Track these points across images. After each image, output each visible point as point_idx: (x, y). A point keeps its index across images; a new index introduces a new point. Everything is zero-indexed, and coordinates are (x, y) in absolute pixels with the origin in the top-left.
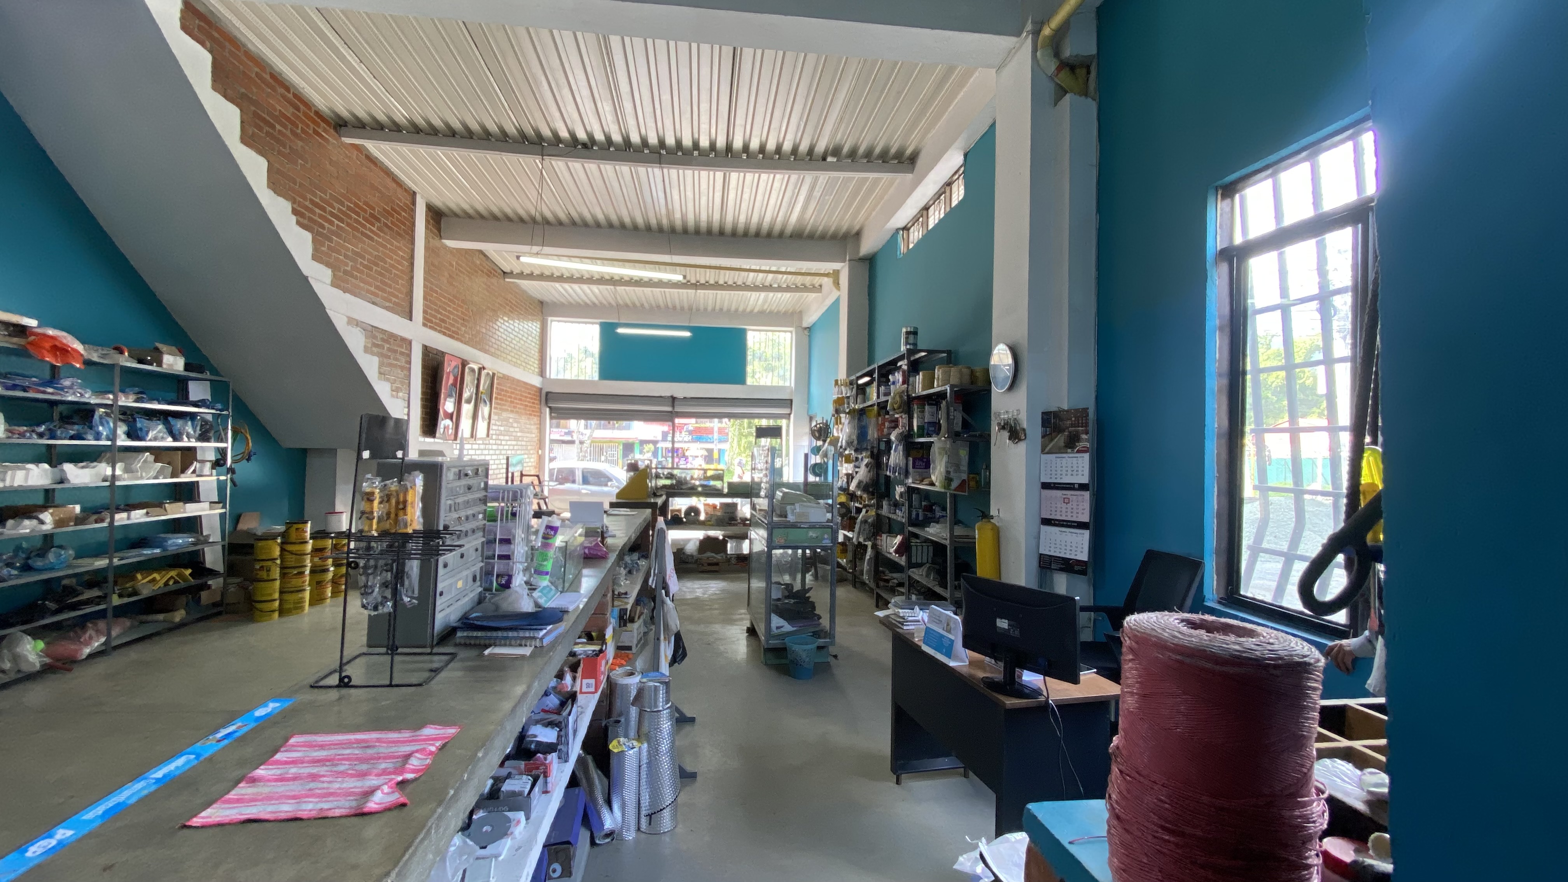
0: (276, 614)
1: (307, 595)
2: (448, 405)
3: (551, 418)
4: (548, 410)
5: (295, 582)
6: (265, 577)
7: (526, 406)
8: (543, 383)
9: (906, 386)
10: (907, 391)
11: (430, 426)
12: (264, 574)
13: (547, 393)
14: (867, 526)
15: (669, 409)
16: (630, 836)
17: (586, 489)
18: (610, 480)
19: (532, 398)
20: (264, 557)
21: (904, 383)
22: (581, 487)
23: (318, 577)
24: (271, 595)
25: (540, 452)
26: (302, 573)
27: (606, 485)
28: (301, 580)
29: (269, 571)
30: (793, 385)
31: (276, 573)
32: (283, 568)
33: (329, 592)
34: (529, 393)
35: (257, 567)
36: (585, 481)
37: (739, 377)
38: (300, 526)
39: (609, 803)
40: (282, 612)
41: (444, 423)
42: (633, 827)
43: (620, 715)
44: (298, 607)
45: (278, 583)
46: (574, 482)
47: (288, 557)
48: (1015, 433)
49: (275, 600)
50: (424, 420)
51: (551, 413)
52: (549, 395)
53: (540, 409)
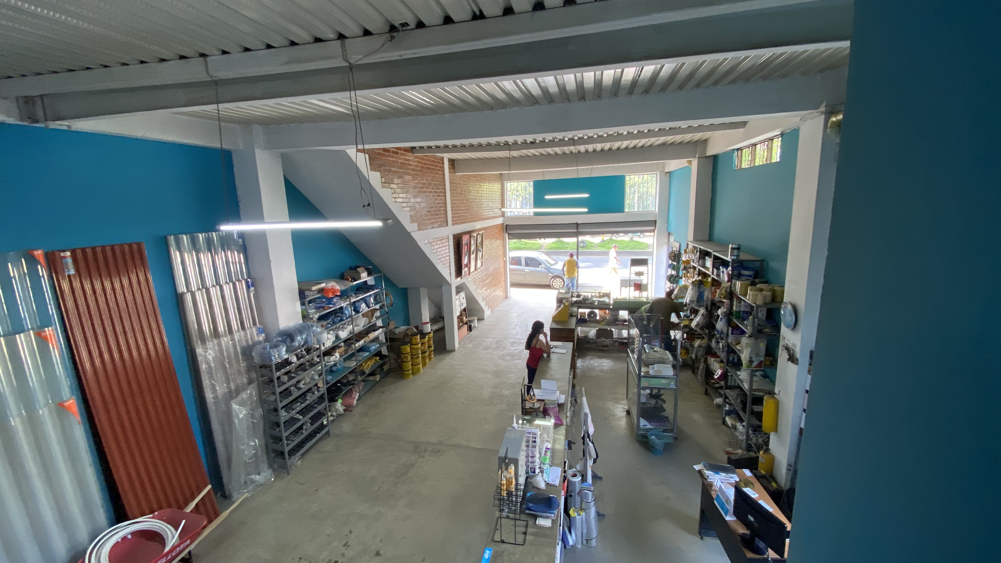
0: (411, 375)
1: (421, 365)
2: (465, 261)
3: (509, 239)
4: (507, 234)
5: (416, 361)
6: (406, 361)
7: (497, 237)
8: (504, 220)
9: (729, 283)
10: (731, 287)
11: (459, 272)
12: (405, 359)
13: (507, 225)
14: (701, 349)
15: (576, 231)
16: (579, 546)
17: (527, 269)
18: (541, 264)
19: (499, 232)
20: (404, 353)
21: (728, 281)
22: (525, 268)
23: (424, 355)
24: (409, 368)
25: (504, 259)
26: (418, 357)
27: (538, 267)
28: (418, 360)
29: (407, 358)
30: (657, 211)
31: (409, 358)
32: (412, 355)
33: (427, 361)
34: (498, 230)
35: (403, 356)
36: (527, 265)
37: (620, 209)
38: (415, 337)
39: (570, 532)
40: (413, 373)
41: (465, 270)
42: (580, 542)
43: (572, 492)
44: (418, 370)
45: (411, 362)
46: (521, 265)
47: (414, 351)
48: (792, 359)
49: (409, 370)
50: (456, 271)
51: (509, 236)
52: (507, 227)
53: (503, 235)
